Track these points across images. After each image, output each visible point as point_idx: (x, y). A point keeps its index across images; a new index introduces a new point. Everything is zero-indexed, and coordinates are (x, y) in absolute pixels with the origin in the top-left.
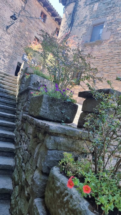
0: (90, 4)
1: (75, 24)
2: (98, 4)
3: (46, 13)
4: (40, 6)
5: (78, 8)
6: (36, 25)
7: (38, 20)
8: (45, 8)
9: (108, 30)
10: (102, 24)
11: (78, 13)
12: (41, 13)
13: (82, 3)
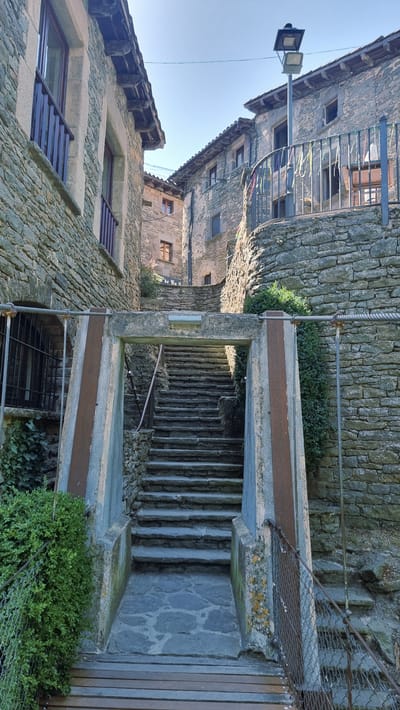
0: (205, 193)
2: (212, 191)
4: (159, 193)
5: (195, 199)
6: (158, 223)
7: (160, 216)
8: (167, 192)
9: (224, 220)
10: (219, 215)
11: (196, 205)
12: (164, 201)
13: (197, 192)
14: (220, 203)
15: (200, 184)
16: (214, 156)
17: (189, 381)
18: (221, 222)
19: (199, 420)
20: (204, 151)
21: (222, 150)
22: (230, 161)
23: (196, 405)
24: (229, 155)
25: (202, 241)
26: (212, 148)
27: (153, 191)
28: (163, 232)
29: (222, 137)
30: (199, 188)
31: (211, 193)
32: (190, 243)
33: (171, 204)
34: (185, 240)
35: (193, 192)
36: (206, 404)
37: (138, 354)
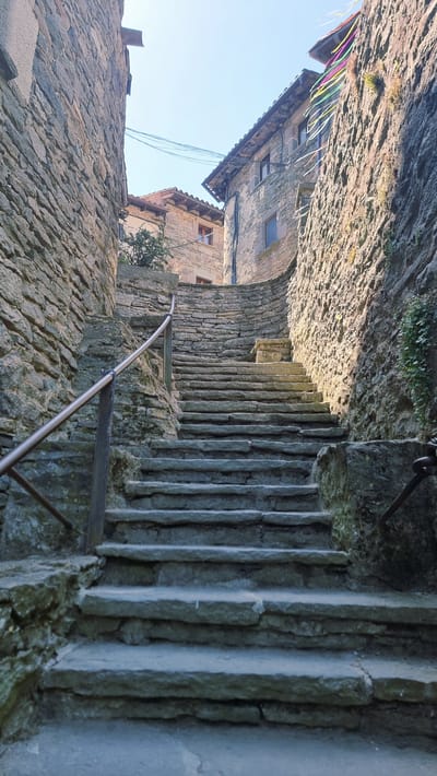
0: (254, 191)
1: (241, 230)
2: (264, 187)
3: (209, 224)
4: (193, 217)
5: (240, 204)
6: (194, 255)
7: (195, 246)
8: (205, 216)
9: (283, 221)
10: (275, 216)
11: (241, 212)
12: (202, 229)
13: (243, 195)
14: (276, 201)
15: (247, 183)
16: (266, 141)
17: (230, 421)
18: (278, 224)
19: (260, 521)
20: (252, 132)
21: (278, 128)
22: (289, 140)
23: (248, 475)
24: (287, 132)
25: (250, 257)
26: (264, 127)
27: (186, 215)
28: (199, 266)
29: (277, 107)
30: (246, 188)
31: (262, 190)
32: (234, 262)
33: (209, 230)
34: (227, 261)
35: (237, 195)
36: (276, 473)
37: (98, 349)
